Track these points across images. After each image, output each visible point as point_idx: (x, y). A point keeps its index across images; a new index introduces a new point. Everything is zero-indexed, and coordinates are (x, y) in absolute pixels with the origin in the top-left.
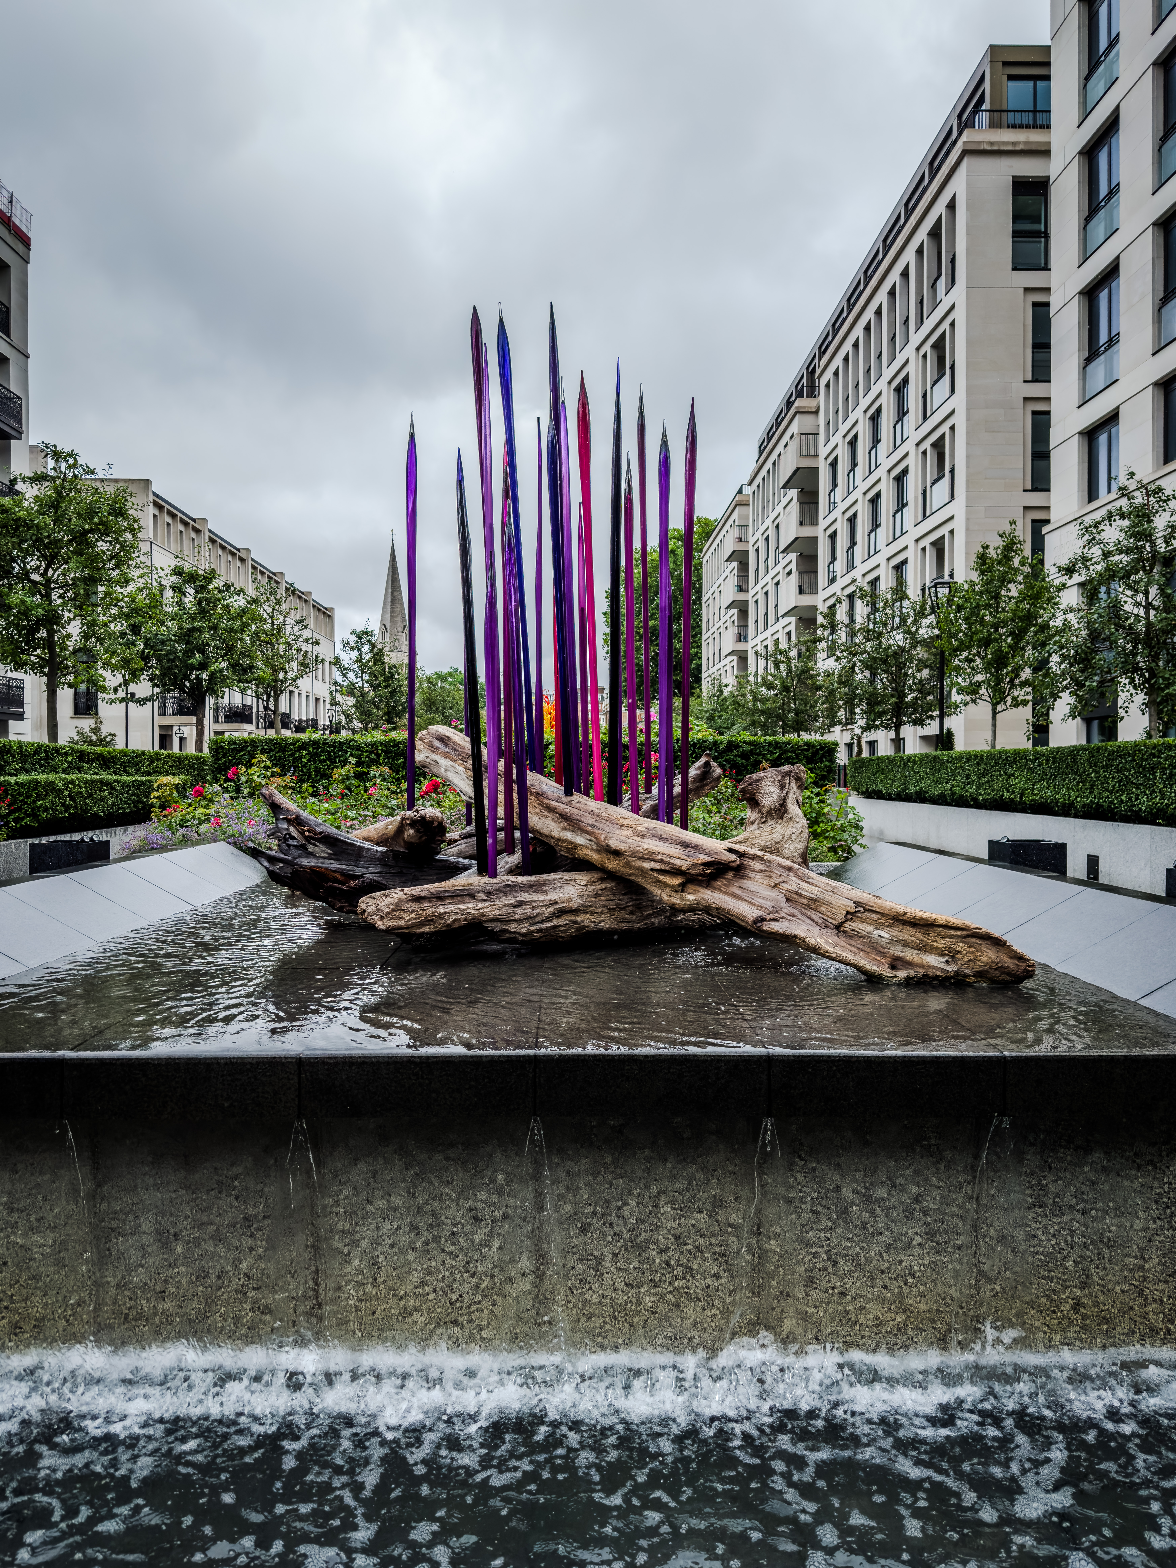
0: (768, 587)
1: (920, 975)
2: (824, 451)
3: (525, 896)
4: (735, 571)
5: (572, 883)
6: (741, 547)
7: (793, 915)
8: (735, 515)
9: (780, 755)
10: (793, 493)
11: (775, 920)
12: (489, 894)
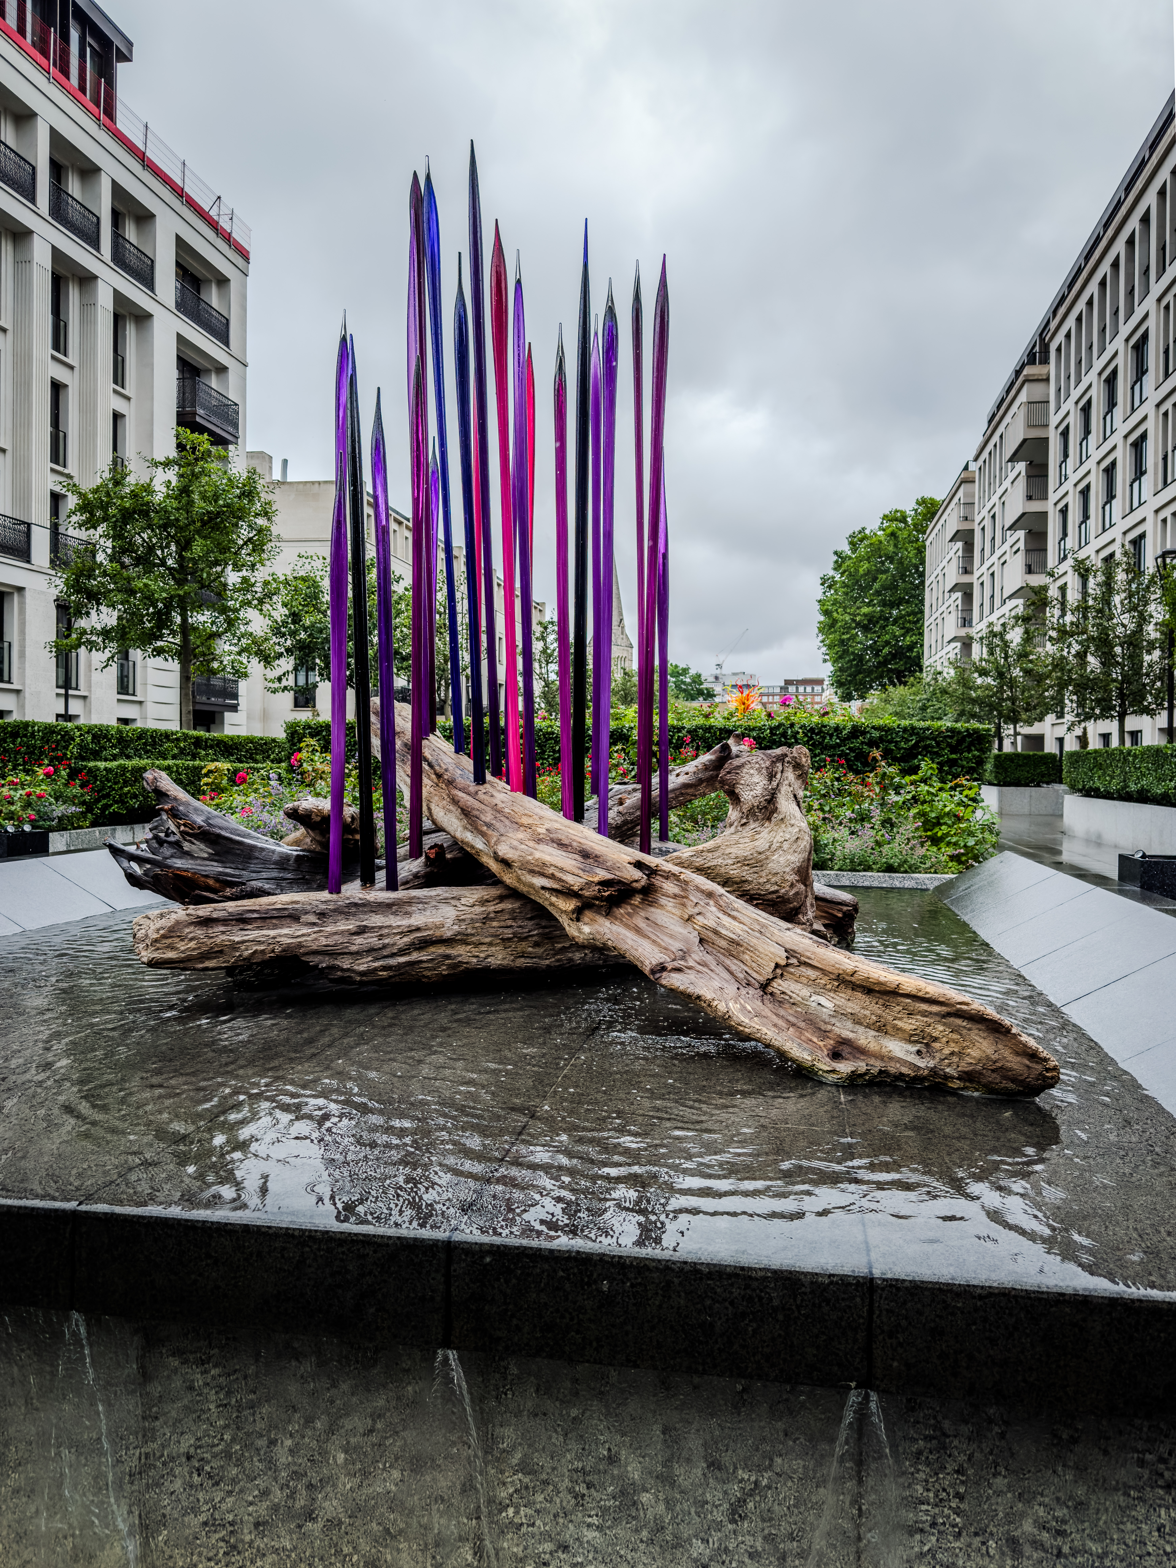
0: (994, 568)
1: (875, 1071)
2: (1054, 420)
3: (376, 920)
4: (960, 553)
5: (453, 902)
6: (966, 526)
7: (704, 964)
8: (960, 494)
9: (917, 743)
10: (1021, 466)
11: (678, 970)
12: (322, 915)
